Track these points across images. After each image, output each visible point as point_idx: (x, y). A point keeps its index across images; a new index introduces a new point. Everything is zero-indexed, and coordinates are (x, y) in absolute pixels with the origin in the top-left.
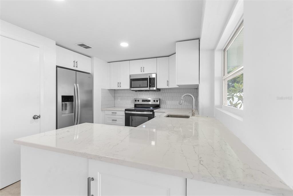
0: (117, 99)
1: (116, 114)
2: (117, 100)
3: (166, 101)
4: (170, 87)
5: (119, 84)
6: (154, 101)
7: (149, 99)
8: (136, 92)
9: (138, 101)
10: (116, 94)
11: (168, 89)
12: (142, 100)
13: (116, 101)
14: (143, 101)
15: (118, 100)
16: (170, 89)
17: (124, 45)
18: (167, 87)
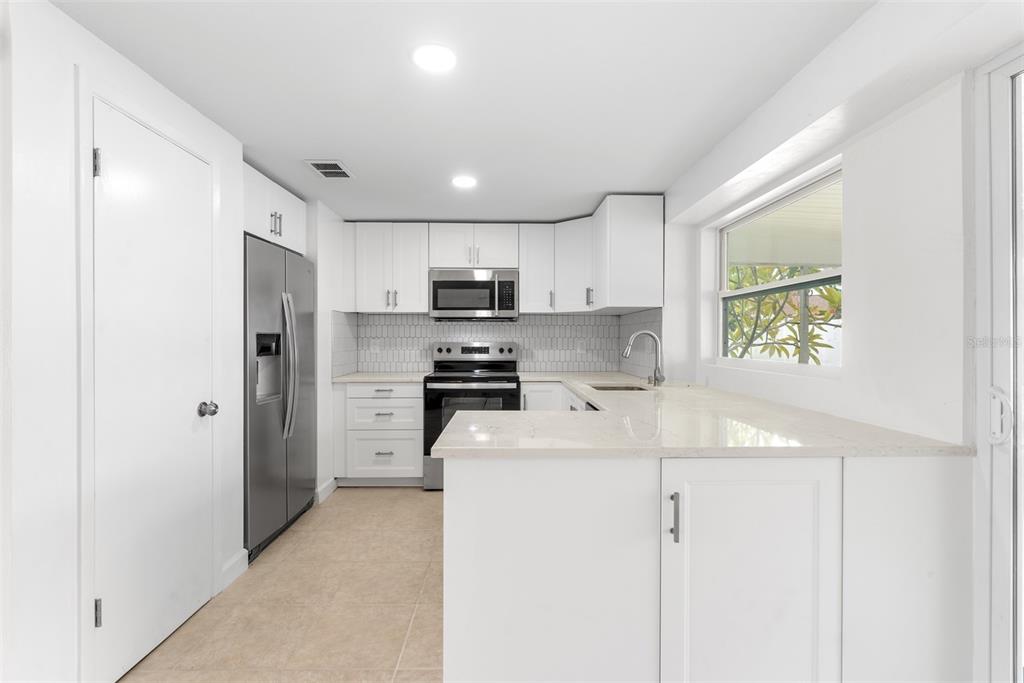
0: (368, 346)
1: (392, 395)
2: (369, 349)
3: (535, 352)
4: (559, 309)
5: (391, 296)
6: (501, 351)
7: (486, 345)
8: (438, 323)
9: (449, 350)
10: (362, 329)
11: (551, 315)
12: (463, 348)
13: (362, 352)
14: (466, 350)
15: (372, 349)
16: (557, 315)
17: (464, 182)
18: (550, 310)
